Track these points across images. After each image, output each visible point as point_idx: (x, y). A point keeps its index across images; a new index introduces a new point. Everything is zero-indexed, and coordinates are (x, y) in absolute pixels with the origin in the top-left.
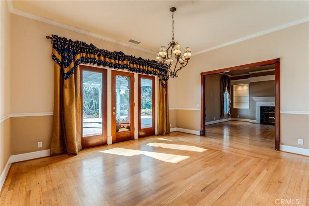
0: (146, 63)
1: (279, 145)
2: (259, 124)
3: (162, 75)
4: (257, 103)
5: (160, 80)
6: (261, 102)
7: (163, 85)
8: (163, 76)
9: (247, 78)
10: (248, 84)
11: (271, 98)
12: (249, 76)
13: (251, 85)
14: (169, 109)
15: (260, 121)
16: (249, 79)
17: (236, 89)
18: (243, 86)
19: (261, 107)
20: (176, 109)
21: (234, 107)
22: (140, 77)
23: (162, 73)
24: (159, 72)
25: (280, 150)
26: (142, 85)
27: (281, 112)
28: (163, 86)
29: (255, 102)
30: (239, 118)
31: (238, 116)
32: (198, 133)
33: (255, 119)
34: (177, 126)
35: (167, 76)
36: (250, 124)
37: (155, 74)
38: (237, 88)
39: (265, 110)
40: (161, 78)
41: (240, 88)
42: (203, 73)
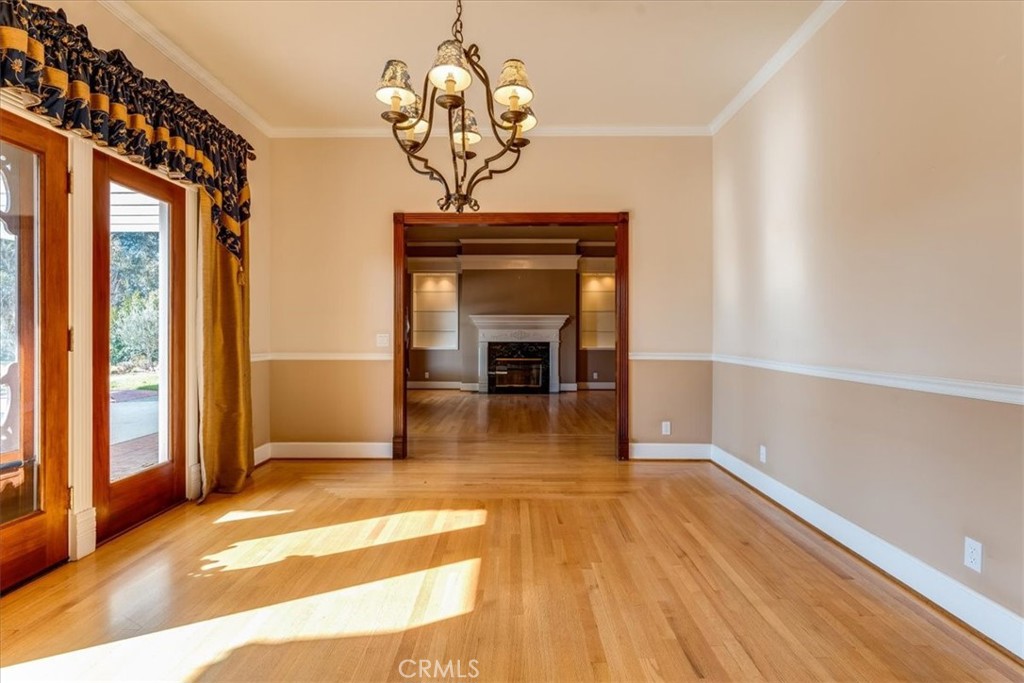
0: (146, 99)
1: (627, 444)
2: (485, 393)
3: (224, 190)
4: (481, 333)
5: (215, 208)
6: (490, 330)
7: (230, 241)
8: (228, 193)
9: (455, 256)
10: (454, 274)
11: (512, 319)
12: (459, 251)
13: (463, 279)
14: (252, 360)
15: (487, 385)
16: (461, 258)
17: (418, 287)
18: (437, 280)
19: (491, 344)
20: (270, 357)
21: (416, 345)
22: (104, 170)
23: (223, 179)
24: (209, 167)
25: (630, 457)
26: (117, 224)
27: (632, 356)
28: (232, 246)
29: (474, 329)
30: (432, 379)
31: (427, 375)
32: (384, 449)
33: (473, 379)
34: (275, 438)
35: (244, 200)
36: (462, 395)
37: (192, 177)
38: (421, 283)
39: (499, 351)
40: (220, 204)
41: (429, 286)
42: (403, 215)
